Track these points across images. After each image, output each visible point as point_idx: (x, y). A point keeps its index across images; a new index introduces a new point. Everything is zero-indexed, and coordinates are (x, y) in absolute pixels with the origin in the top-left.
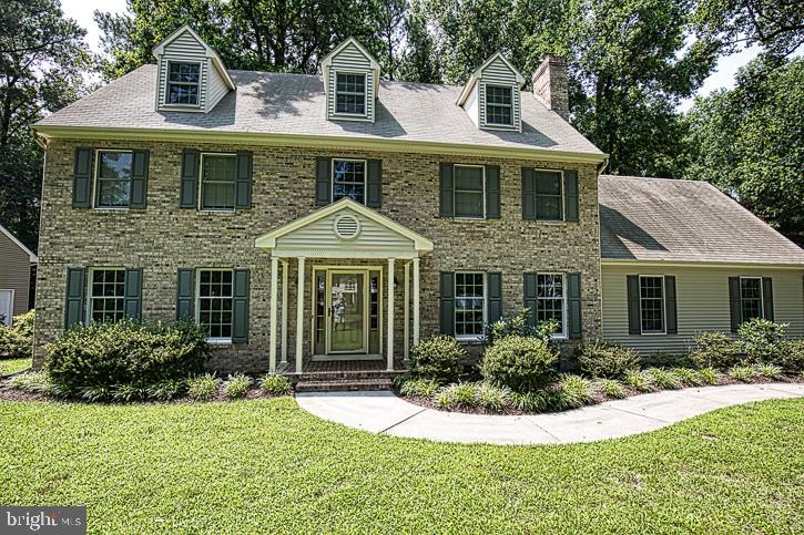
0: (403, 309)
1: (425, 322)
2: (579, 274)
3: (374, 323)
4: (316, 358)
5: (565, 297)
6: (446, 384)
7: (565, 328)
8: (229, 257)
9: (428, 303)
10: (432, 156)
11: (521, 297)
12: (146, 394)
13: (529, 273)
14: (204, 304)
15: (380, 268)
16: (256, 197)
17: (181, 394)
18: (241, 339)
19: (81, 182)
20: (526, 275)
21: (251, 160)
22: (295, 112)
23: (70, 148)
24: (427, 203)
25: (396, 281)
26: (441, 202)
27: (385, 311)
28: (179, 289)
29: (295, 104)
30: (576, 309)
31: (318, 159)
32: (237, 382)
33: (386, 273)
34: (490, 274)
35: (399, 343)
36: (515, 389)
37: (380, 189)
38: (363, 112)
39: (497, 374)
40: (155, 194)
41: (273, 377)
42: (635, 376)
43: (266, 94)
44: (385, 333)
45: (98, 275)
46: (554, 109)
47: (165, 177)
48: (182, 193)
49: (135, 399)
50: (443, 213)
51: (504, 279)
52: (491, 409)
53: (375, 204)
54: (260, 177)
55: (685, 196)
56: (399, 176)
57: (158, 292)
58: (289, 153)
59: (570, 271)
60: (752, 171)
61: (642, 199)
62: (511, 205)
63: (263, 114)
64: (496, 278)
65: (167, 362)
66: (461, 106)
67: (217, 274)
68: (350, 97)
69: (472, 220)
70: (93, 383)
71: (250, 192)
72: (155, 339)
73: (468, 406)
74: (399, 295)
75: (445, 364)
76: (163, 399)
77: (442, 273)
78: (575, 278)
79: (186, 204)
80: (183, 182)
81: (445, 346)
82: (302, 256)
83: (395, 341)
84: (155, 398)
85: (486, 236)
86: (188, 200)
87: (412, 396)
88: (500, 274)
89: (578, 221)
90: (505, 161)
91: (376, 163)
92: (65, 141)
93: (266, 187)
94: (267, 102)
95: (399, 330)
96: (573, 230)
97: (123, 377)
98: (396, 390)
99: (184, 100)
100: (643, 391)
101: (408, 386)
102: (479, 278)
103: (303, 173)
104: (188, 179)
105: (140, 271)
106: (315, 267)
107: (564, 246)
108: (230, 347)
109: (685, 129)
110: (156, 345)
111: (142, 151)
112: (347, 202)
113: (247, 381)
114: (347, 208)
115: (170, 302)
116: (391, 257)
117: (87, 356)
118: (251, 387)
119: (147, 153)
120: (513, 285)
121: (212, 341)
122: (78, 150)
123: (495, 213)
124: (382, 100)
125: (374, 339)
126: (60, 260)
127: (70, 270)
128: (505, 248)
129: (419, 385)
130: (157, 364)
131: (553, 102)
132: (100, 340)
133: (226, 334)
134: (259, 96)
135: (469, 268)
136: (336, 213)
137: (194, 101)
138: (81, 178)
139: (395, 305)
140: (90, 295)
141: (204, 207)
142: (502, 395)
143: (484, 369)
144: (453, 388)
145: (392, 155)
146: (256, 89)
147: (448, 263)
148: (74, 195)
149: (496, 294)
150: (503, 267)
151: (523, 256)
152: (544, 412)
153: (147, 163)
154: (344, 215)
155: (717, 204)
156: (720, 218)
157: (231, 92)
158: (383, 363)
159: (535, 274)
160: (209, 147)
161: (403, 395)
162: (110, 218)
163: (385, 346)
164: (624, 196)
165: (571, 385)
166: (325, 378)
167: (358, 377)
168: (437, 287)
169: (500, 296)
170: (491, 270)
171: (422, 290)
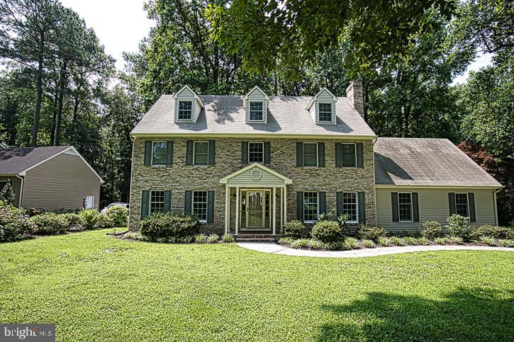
0: (280, 208)
1: (289, 214)
2: (364, 193)
3: (267, 214)
4: (242, 229)
5: (357, 203)
6: (296, 239)
7: (357, 218)
8: (206, 186)
9: (292, 206)
10: (293, 139)
11: (335, 203)
12: (180, 241)
13: (339, 192)
14: (195, 205)
15: (270, 190)
16: (217, 160)
17: (193, 241)
18: (211, 221)
19: (148, 155)
20: (337, 193)
21: (214, 144)
22: (231, 119)
23: (143, 141)
24: (291, 161)
25: (276, 196)
26: (297, 160)
27: (272, 209)
28: (186, 199)
29: (231, 115)
30: (362, 209)
31: (243, 143)
32: (214, 237)
33: (272, 192)
34: (320, 193)
35: (278, 223)
36: (323, 241)
37: (270, 155)
38: (261, 119)
39: (316, 235)
40: (176, 160)
41: (226, 236)
42: (383, 240)
43: (218, 109)
44: (272, 219)
45: (153, 193)
46: (356, 109)
47: (180, 152)
48: (187, 159)
49: (176, 242)
50: (298, 165)
51: (327, 195)
52: (313, 248)
53: (267, 163)
54: (218, 151)
55: (432, 148)
56: (278, 149)
57: (177, 200)
58: (230, 140)
59: (359, 191)
60: (482, 129)
61: (407, 151)
62: (330, 160)
63: (218, 121)
64: (323, 194)
65: (187, 229)
66: (308, 110)
67: (200, 193)
68: (256, 112)
69: (311, 168)
70: (161, 236)
71: (214, 158)
72: (182, 220)
73: (304, 247)
74: (278, 202)
75: (296, 231)
76: (187, 242)
77: (298, 192)
78: (362, 194)
79: (188, 163)
80: (187, 154)
81: (296, 224)
82: (238, 186)
83: (276, 223)
84: (184, 242)
85: (318, 175)
86: (189, 162)
87: (283, 244)
88: (325, 193)
89: (363, 167)
90: (327, 140)
91: (268, 144)
92: (141, 138)
93: (221, 155)
94: (219, 114)
95: (278, 218)
96: (360, 172)
97: (171, 234)
98: (276, 242)
99: (185, 117)
100: (385, 246)
101: (281, 240)
102: (315, 195)
103: (236, 149)
104: (189, 153)
105: (170, 191)
106: (241, 190)
107: (356, 179)
108: (206, 224)
109: (456, 97)
110: (182, 222)
111: (170, 141)
112: (256, 164)
113: (217, 237)
114: (256, 167)
115: (182, 204)
116: (274, 187)
117: (158, 226)
118: (218, 239)
119: (173, 142)
120: (331, 198)
121: (201, 221)
122: (146, 142)
123: (322, 164)
124: (270, 110)
125: (267, 222)
126: (139, 187)
127: (143, 191)
128: (327, 181)
129: (286, 240)
130: (183, 229)
131: (355, 105)
132: (162, 219)
133: (204, 218)
134: (215, 111)
135: (310, 190)
136: (252, 169)
137: (190, 117)
138: (147, 153)
139: (276, 207)
140: (150, 202)
141: (195, 164)
142: (318, 243)
143: (312, 234)
144: (299, 241)
145: (275, 139)
146: (213, 107)
147: (300, 188)
148: (145, 160)
149: (323, 202)
150: (327, 189)
151: (336, 184)
152: (334, 250)
153: (173, 146)
154: (254, 169)
155: (449, 153)
156: (449, 161)
157: (203, 109)
158: (271, 232)
159: (342, 192)
160: (197, 139)
161: (279, 244)
162: (158, 169)
163: (272, 225)
164: (396, 150)
165: (349, 241)
166: (247, 237)
167: (261, 237)
168: (295, 198)
169: (325, 202)
170: (321, 191)
171: (289, 200)
